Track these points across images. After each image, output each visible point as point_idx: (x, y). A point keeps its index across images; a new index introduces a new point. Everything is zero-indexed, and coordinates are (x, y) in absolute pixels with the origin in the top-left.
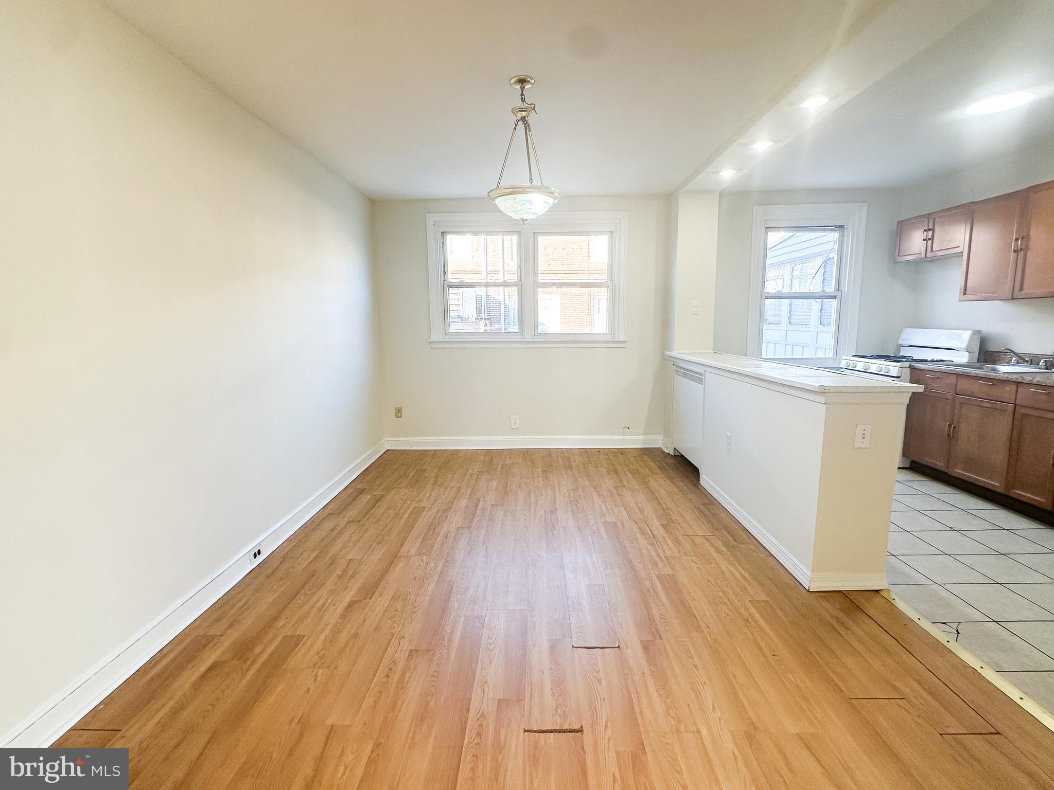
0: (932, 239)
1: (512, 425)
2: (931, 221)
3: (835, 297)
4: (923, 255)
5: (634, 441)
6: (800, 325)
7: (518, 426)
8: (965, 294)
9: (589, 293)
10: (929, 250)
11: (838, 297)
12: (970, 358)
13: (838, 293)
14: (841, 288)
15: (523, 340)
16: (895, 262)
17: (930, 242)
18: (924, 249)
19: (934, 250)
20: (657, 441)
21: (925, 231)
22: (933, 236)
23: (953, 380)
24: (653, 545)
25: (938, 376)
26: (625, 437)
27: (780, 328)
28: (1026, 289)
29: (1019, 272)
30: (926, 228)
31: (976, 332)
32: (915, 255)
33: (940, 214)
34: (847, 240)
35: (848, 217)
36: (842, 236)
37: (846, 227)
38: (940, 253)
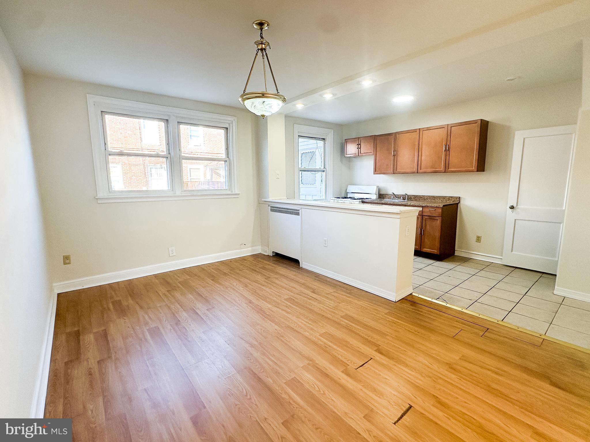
1: (170, 254)
2: (360, 141)
3: (324, 171)
4: (357, 154)
5: (247, 252)
7: (174, 254)
8: (375, 171)
9: (144, 164)
12: (376, 198)
13: (325, 169)
14: (326, 167)
15: (175, 195)
16: (344, 157)
17: (359, 149)
18: (357, 152)
19: (361, 153)
20: (259, 250)
22: (360, 147)
24: (320, 303)
26: (242, 250)
28: (398, 170)
29: (395, 164)
30: (358, 144)
31: (378, 187)
32: (354, 154)
33: (364, 138)
34: (327, 145)
35: (327, 135)
36: (325, 143)
37: (326, 139)
38: (364, 154)
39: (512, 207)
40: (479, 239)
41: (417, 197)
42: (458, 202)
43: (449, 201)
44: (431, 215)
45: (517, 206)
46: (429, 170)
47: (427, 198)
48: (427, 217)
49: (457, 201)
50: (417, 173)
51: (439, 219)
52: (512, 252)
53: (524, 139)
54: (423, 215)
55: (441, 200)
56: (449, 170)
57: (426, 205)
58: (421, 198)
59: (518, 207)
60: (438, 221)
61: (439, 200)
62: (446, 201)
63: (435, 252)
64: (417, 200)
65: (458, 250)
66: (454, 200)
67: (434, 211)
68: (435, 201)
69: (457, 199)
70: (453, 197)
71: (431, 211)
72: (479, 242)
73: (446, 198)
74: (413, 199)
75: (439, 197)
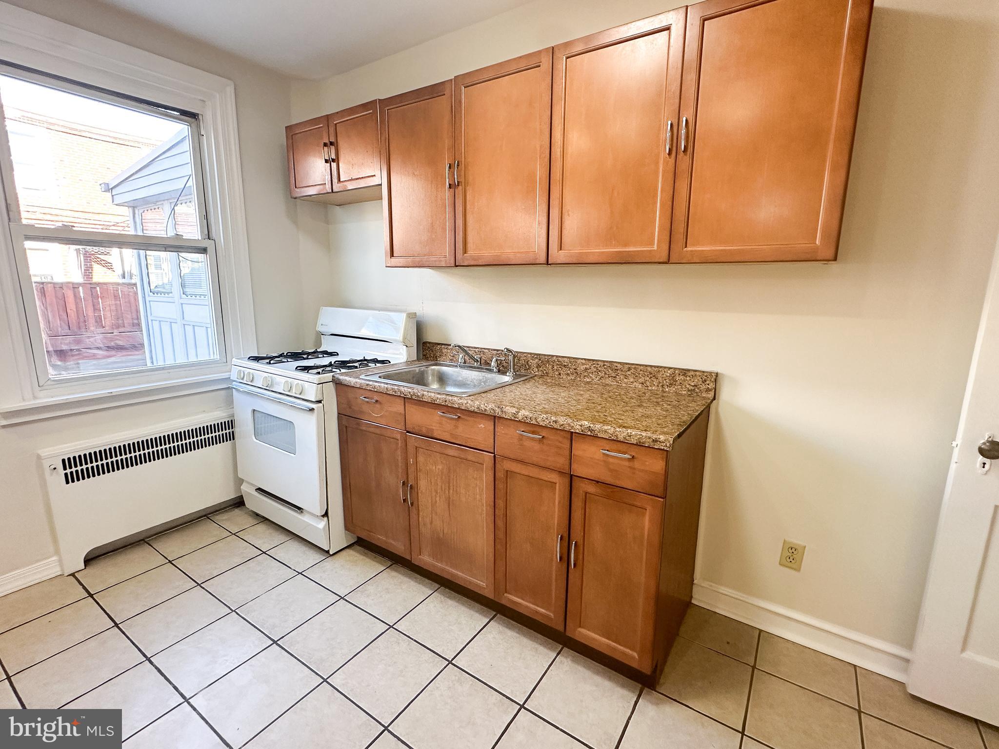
0: (336, 160)
2: (331, 128)
3: (204, 250)
4: (329, 188)
6: (198, 296)
8: (392, 255)
10: (335, 180)
11: (211, 250)
12: (409, 355)
13: (208, 245)
14: (213, 234)
16: (292, 198)
17: (334, 164)
18: (328, 178)
19: (341, 180)
21: (325, 145)
22: (337, 156)
23: (398, 407)
25: (376, 398)
27: (170, 300)
28: (471, 252)
29: (460, 222)
30: (327, 141)
31: (411, 316)
32: (318, 187)
33: (343, 117)
34: (210, 143)
35: (202, 98)
36: (197, 137)
37: (200, 117)
38: (350, 186)
39: (993, 451)
40: (792, 556)
41: (548, 361)
42: (711, 395)
44: (609, 479)
46: (598, 250)
47: (586, 369)
48: (591, 489)
49: (708, 390)
50: (547, 264)
51: (649, 508)
52: (964, 648)
54: (571, 476)
55: (641, 380)
56: (689, 249)
57: (589, 428)
60: (647, 518)
61: (632, 380)
62: (662, 386)
63: (633, 658)
64: (550, 375)
65: (705, 584)
66: (692, 384)
67: (627, 464)
68: (615, 383)
69: (707, 382)
70: (692, 373)
71: (611, 460)
72: (795, 569)
73: (659, 375)
74: (535, 371)
75: (635, 368)
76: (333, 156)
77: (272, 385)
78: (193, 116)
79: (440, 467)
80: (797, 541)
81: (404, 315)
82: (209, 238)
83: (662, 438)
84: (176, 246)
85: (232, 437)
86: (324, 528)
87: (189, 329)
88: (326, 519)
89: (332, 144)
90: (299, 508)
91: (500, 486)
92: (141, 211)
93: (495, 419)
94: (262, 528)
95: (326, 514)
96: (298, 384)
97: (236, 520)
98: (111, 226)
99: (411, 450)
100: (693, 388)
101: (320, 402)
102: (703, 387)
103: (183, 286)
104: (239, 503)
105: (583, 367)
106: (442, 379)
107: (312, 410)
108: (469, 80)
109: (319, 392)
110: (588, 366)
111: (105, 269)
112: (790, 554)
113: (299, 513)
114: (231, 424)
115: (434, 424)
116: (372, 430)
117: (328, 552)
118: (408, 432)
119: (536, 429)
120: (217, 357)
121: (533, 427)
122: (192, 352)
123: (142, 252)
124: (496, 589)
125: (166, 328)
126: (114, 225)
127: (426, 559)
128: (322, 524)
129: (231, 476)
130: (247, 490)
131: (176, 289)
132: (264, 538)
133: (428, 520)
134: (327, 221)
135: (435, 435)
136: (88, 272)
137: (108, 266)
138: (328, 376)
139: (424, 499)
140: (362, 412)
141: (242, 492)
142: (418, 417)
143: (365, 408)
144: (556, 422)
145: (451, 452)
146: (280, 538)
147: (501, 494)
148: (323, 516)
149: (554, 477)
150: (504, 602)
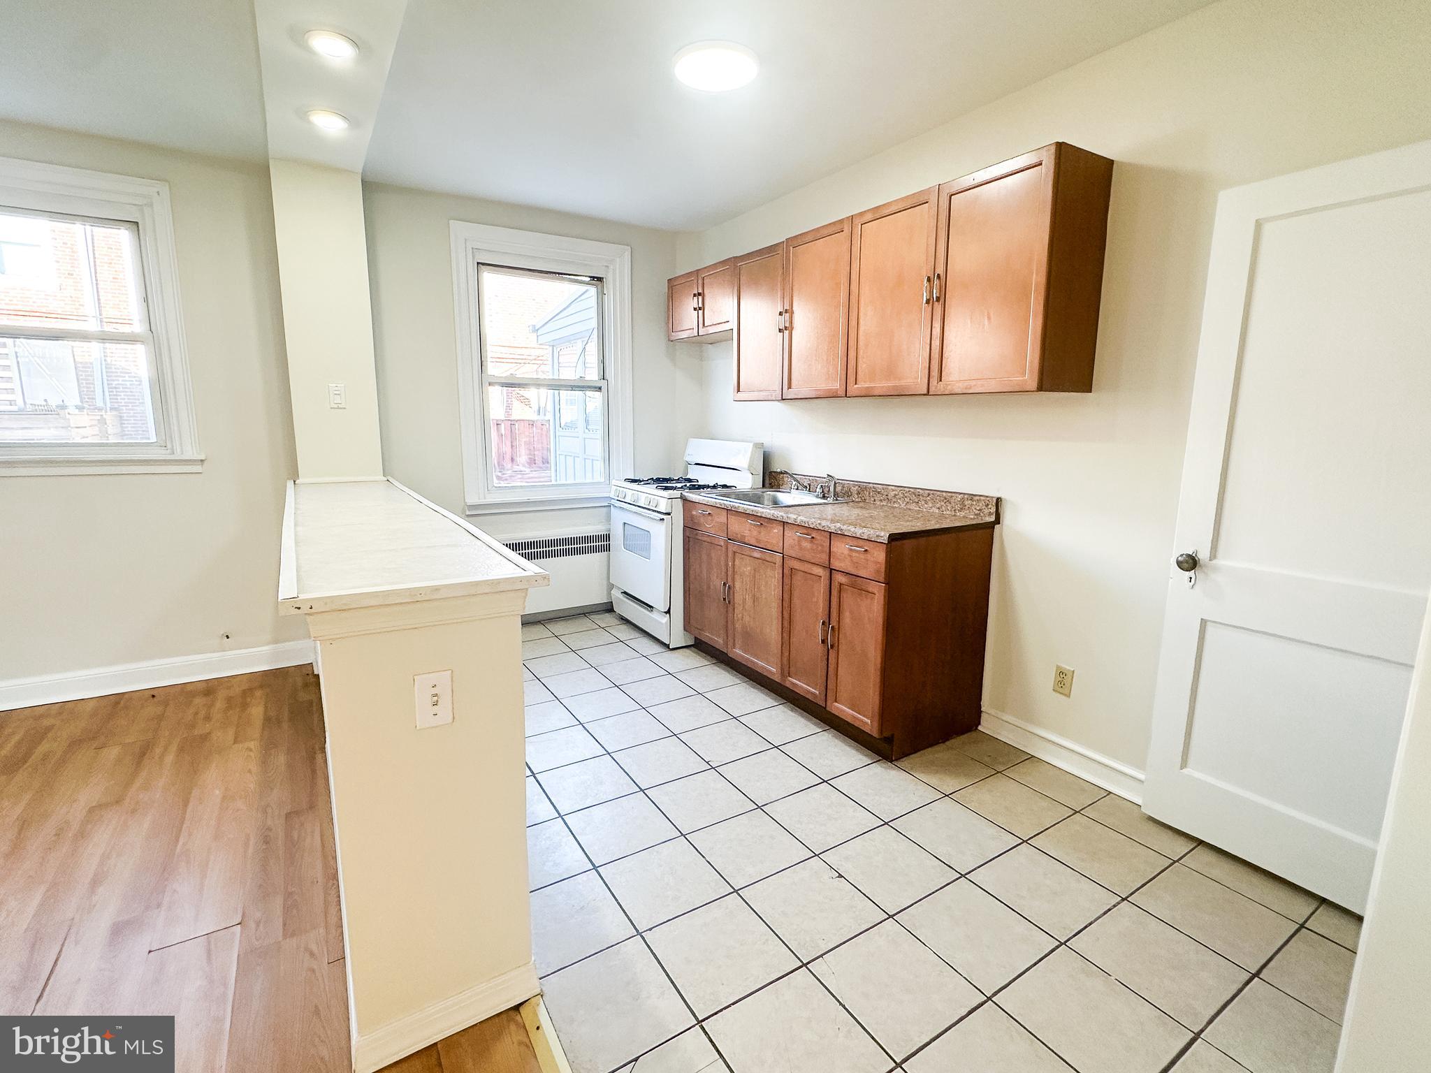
0: (702, 308)
2: (700, 282)
3: (599, 389)
4: (696, 332)
5: (251, 659)
6: (595, 431)
8: (739, 391)
10: (701, 325)
11: (604, 389)
12: (754, 483)
13: (603, 384)
14: (607, 376)
16: (669, 340)
17: (701, 312)
18: (695, 323)
19: (705, 325)
21: (695, 295)
22: (704, 304)
23: (723, 518)
25: (709, 511)
27: (575, 435)
28: (793, 387)
29: (786, 362)
30: (696, 292)
31: (758, 446)
32: (688, 331)
33: (709, 271)
34: (609, 301)
35: (606, 265)
36: (601, 294)
37: (604, 280)
38: (711, 330)
39: (1190, 563)
40: (1063, 681)
42: (992, 519)
43: (963, 514)
44: (853, 571)
45: (1213, 556)
46: (883, 386)
47: (895, 495)
48: (843, 579)
49: (989, 514)
50: (846, 396)
51: (878, 593)
52: (1184, 764)
53: (1259, 225)
54: (831, 569)
55: (938, 505)
56: (942, 382)
57: (840, 529)
58: (879, 493)
59: (1218, 562)
60: (877, 602)
61: (931, 505)
62: (955, 510)
63: (867, 723)
64: (867, 501)
65: (992, 712)
66: (978, 509)
67: (862, 556)
68: (918, 509)
69: (989, 507)
70: (978, 498)
71: (854, 554)
72: (1065, 695)
73: (952, 501)
74: (855, 497)
75: (933, 494)
76: (700, 305)
77: (637, 501)
78: (600, 279)
79: (749, 568)
80: (1067, 667)
81: (751, 445)
82: (604, 379)
83: (882, 534)
84: (581, 386)
85: (607, 548)
86: (666, 623)
87: (589, 463)
88: (668, 615)
89: (699, 294)
90: (651, 607)
91: (787, 581)
92: (559, 349)
93: (784, 523)
94: (624, 627)
95: (668, 612)
96: (654, 499)
97: (607, 619)
98: (532, 360)
99: (730, 554)
100: (978, 512)
101: (669, 514)
102: (986, 511)
103: (587, 421)
104: (609, 608)
105: (892, 494)
106: (775, 502)
107: (663, 519)
108: (795, 242)
109: (669, 505)
110: (897, 493)
111: (523, 405)
112: (1061, 679)
113: (649, 611)
114: (608, 537)
115: (746, 532)
116: (705, 539)
117: (669, 647)
118: (729, 539)
119: (810, 531)
120: (602, 480)
121: (807, 529)
122: (589, 475)
123: (556, 392)
124: (782, 674)
125: (570, 460)
126: (535, 360)
127: (738, 653)
128: (665, 619)
129: (605, 582)
130: (616, 594)
131: (581, 424)
132: (624, 633)
133: (740, 616)
134: (701, 358)
135: (746, 540)
136: (509, 408)
137: (526, 401)
138: (677, 493)
139: (738, 598)
140: (699, 524)
141: (613, 598)
142: (737, 526)
143: (702, 520)
144: (820, 524)
145: (756, 555)
146: (634, 634)
147: (786, 588)
148: (666, 613)
149: (818, 571)
150: (788, 684)
